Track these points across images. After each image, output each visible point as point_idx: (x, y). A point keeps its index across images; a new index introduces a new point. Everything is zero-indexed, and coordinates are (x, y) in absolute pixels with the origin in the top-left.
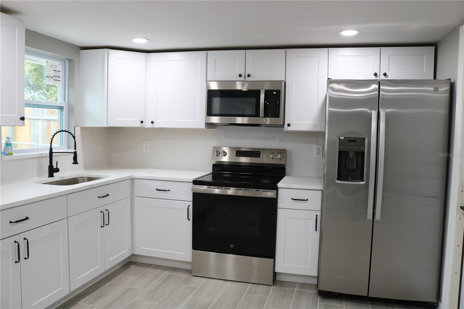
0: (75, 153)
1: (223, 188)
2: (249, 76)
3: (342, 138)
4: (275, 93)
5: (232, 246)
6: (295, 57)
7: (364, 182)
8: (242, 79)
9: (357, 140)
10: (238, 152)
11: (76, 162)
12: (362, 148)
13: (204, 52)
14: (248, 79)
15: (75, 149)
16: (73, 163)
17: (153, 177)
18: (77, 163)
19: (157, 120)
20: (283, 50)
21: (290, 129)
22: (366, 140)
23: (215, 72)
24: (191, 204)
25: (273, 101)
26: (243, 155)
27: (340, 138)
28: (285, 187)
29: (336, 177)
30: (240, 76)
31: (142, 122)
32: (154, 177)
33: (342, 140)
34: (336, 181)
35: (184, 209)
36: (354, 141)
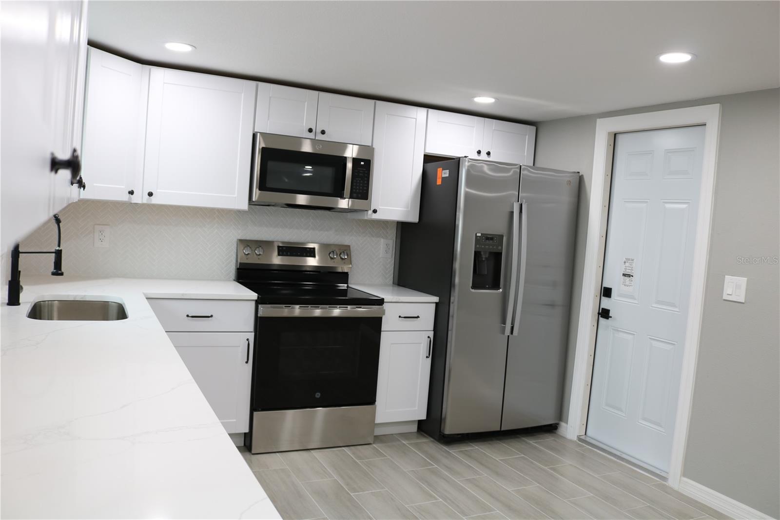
0: (58, 254)
1: (308, 307)
2: (323, 132)
3: (479, 235)
4: (362, 163)
5: (318, 395)
6: (387, 114)
7: (501, 290)
8: (312, 136)
9: (495, 237)
10: (280, 248)
11: (60, 272)
12: (500, 248)
13: (253, 83)
14: (320, 137)
15: (59, 246)
16: (53, 274)
17: (183, 295)
18: (62, 274)
19: (158, 190)
20: (373, 101)
21: (375, 216)
22: (505, 239)
23: (268, 119)
24: (251, 336)
25: (361, 174)
26: (289, 254)
27: (476, 234)
28: (393, 301)
29: (471, 285)
30: (310, 130)
31: (131, 193)
32: (186, 294)
33: (478, 238)
34: (471, 290)
35: (239, 346)
36: (492, 239)
